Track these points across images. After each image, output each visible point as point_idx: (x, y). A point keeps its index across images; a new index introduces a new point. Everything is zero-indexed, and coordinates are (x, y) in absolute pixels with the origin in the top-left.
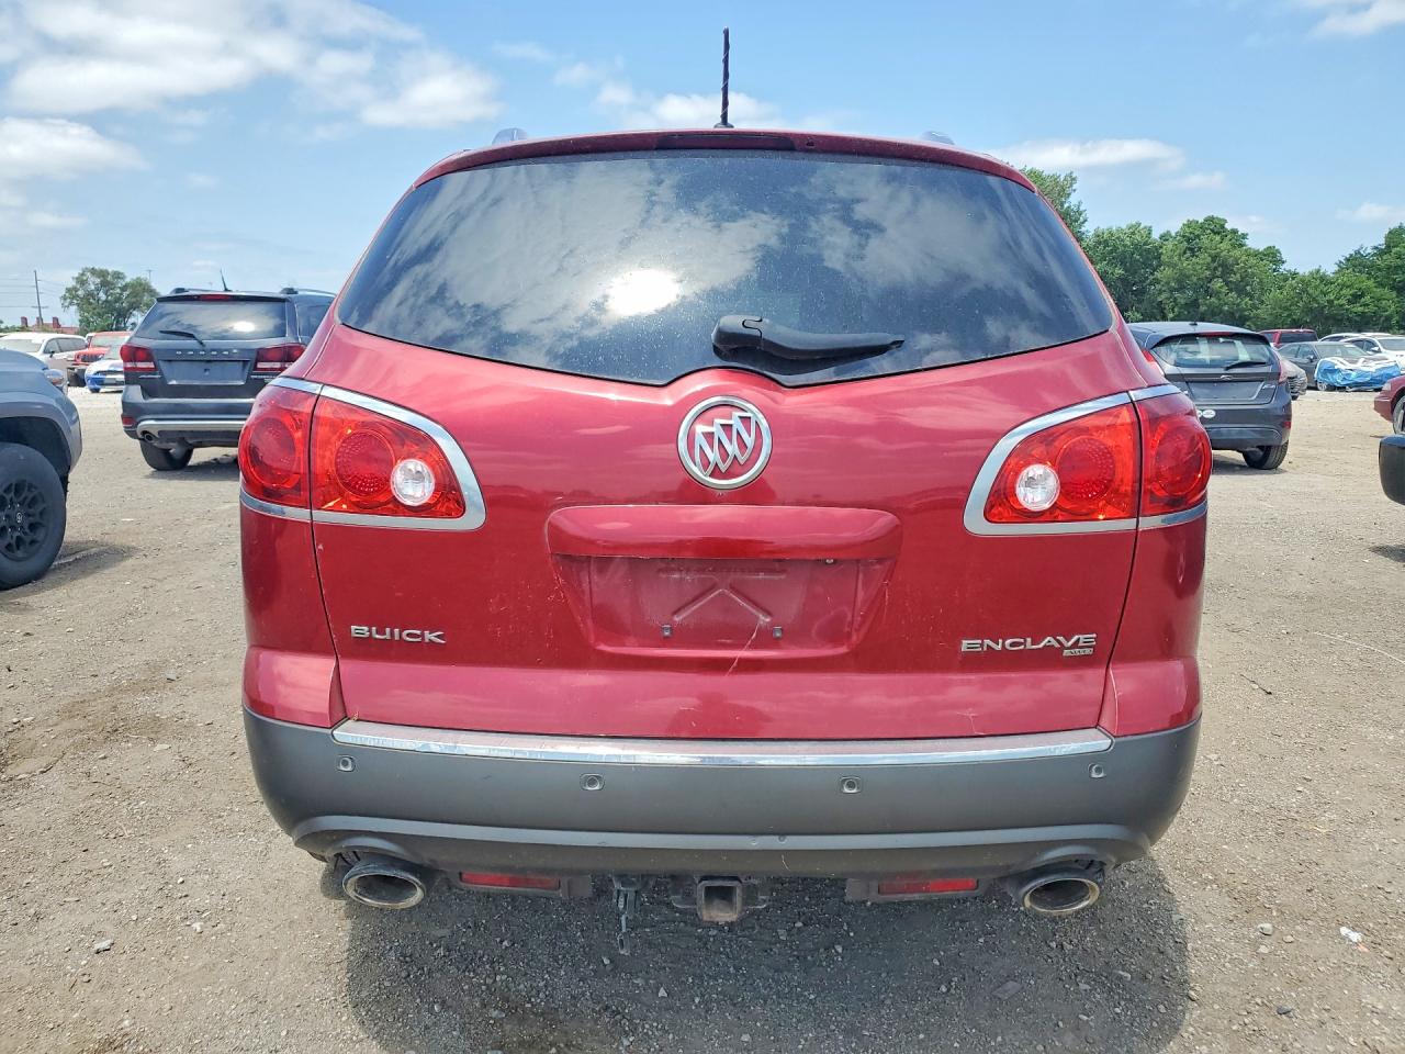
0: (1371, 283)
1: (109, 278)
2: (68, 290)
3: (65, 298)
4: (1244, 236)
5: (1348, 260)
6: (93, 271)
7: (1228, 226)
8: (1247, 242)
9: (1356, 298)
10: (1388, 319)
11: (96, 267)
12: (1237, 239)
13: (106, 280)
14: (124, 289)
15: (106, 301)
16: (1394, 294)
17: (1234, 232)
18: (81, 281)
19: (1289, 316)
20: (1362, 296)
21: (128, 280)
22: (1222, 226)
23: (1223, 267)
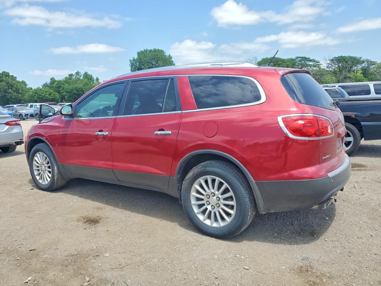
0: (52, 91)
4: (16, 77)
5: (44, 85)
7: (10, 74)
8: (17, 79)
9: (50, 94)
10: (58, 99)
12: (13, 78)
16: (58, 94)
17: (12, 76)
19: (33, 99)
20: (51, 94)
22: (9, 74)
23: (11, 86)
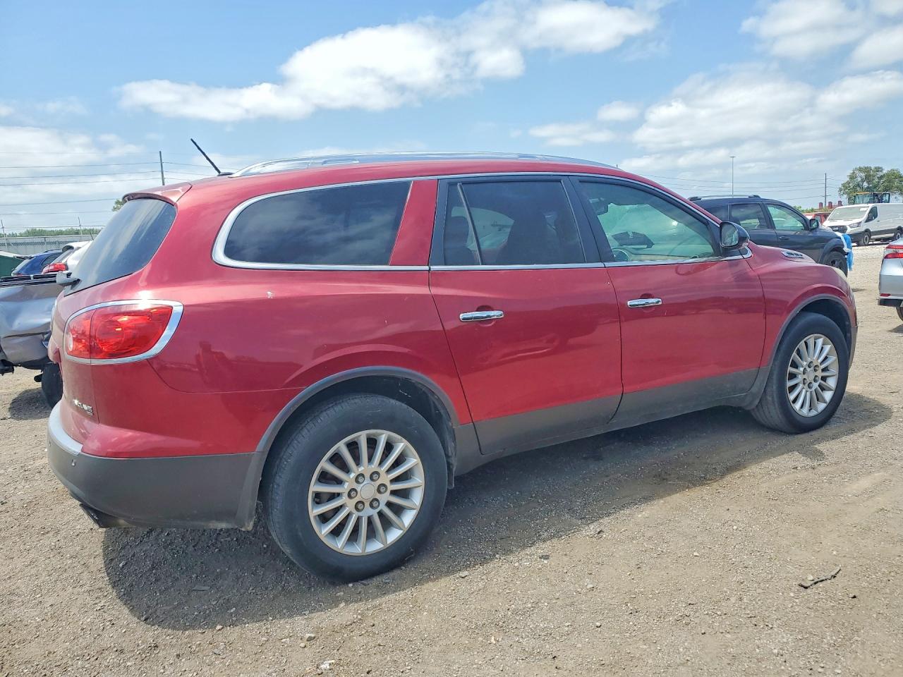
1: (872, 173)
2: (843, 185)
3: (841, 190)
6: (860, 169)
11: (862, 166)
13: (868, 173)
14: (881, 177)
15: (868, 188)
18: (852, 177)
21: (885, 172)
